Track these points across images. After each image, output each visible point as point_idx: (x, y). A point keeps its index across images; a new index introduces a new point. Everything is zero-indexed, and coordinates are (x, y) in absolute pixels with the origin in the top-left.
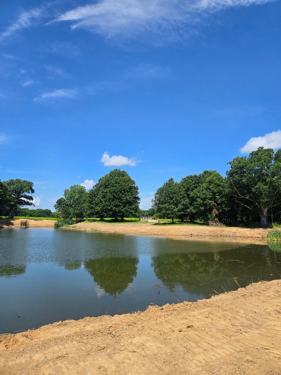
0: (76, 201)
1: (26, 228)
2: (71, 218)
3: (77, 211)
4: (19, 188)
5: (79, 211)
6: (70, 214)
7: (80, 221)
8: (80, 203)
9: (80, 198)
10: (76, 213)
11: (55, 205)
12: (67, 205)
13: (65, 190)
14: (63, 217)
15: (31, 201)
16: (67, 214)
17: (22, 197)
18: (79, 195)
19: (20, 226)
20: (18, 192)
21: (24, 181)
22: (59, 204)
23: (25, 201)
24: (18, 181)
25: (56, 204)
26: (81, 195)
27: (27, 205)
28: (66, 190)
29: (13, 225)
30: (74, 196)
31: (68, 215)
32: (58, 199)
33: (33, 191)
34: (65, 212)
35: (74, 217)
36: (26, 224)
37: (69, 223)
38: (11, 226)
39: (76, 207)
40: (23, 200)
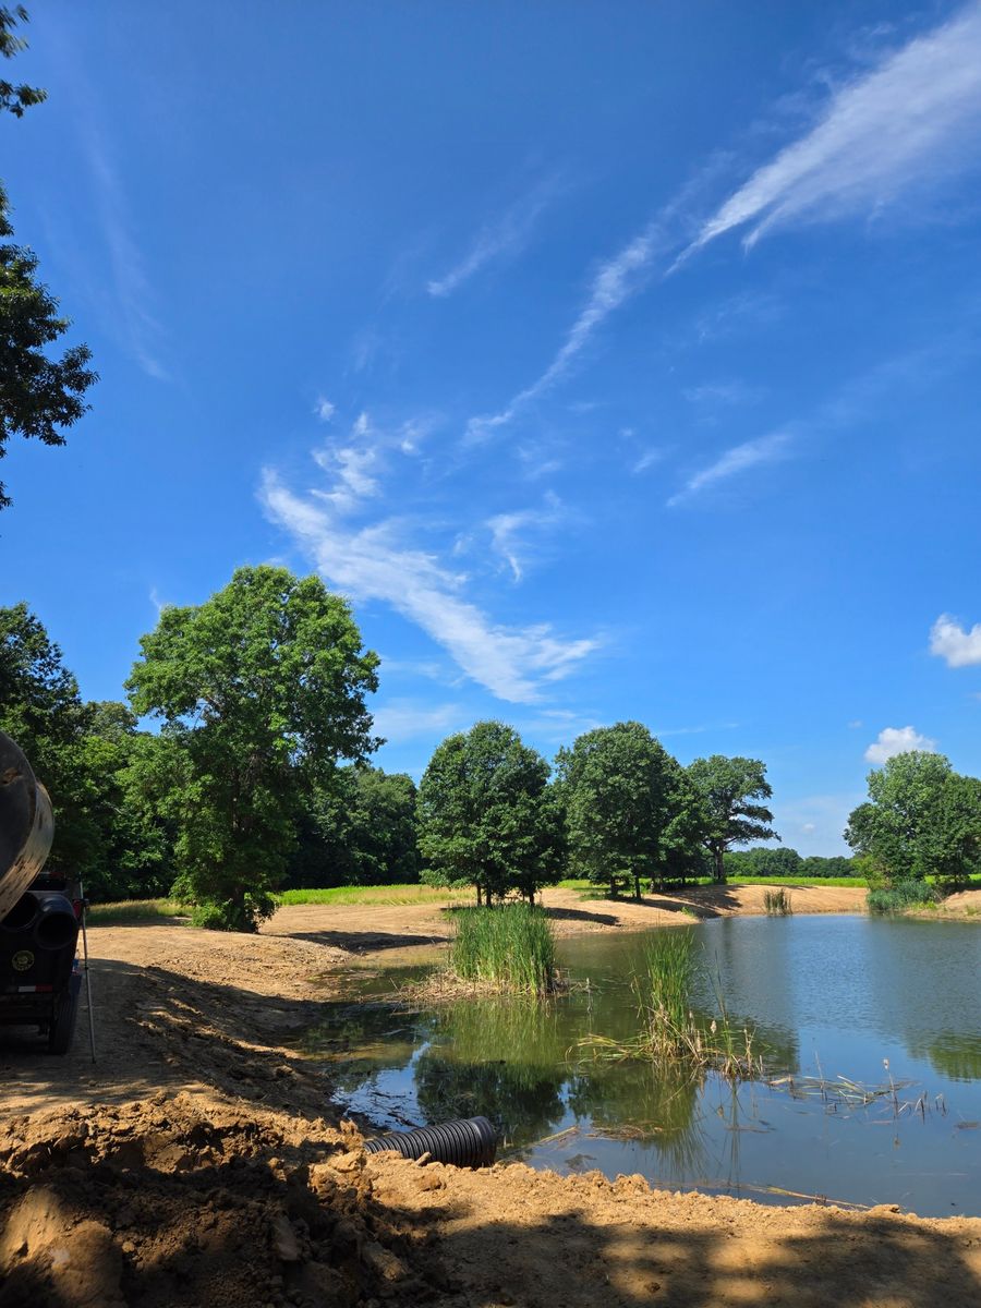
0: (926, 813)
1: (784, 914)
2: (919, 876)
3: (938, 851)
4: (727, 785)
5: (946, 847)
6: (911, 861)
7: (958, 888)
8: (942, 819)
9: (937, 798)
10: (933, 858)
11: (846, 830)
12: (891, 830)
13: (869, 774)
14: (889, 874)
15: (766, 825)
16: (900, 864)
17: (738, 811)
18: (930, 790)
19: (765, 908)
20: (724, 799)
21: (736, 760)
22: (860, 828)
23: (748, 826)
24: (719, 762)
25: (848, 827)
26: (939, 789)
27: (757, 836)
28: (873, 773)
29: (739, 906)
30: (913, 796)
31: (904, 865)
32: (853, 810)
33: (767, 791)
34: (891, 855)
35: (929, 871)
36: (782, 901)
37: (916, 894)
38: (736, 908)
39: (929, 833)
40: (742, 823)
